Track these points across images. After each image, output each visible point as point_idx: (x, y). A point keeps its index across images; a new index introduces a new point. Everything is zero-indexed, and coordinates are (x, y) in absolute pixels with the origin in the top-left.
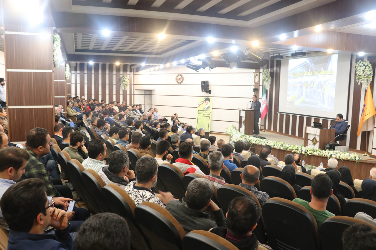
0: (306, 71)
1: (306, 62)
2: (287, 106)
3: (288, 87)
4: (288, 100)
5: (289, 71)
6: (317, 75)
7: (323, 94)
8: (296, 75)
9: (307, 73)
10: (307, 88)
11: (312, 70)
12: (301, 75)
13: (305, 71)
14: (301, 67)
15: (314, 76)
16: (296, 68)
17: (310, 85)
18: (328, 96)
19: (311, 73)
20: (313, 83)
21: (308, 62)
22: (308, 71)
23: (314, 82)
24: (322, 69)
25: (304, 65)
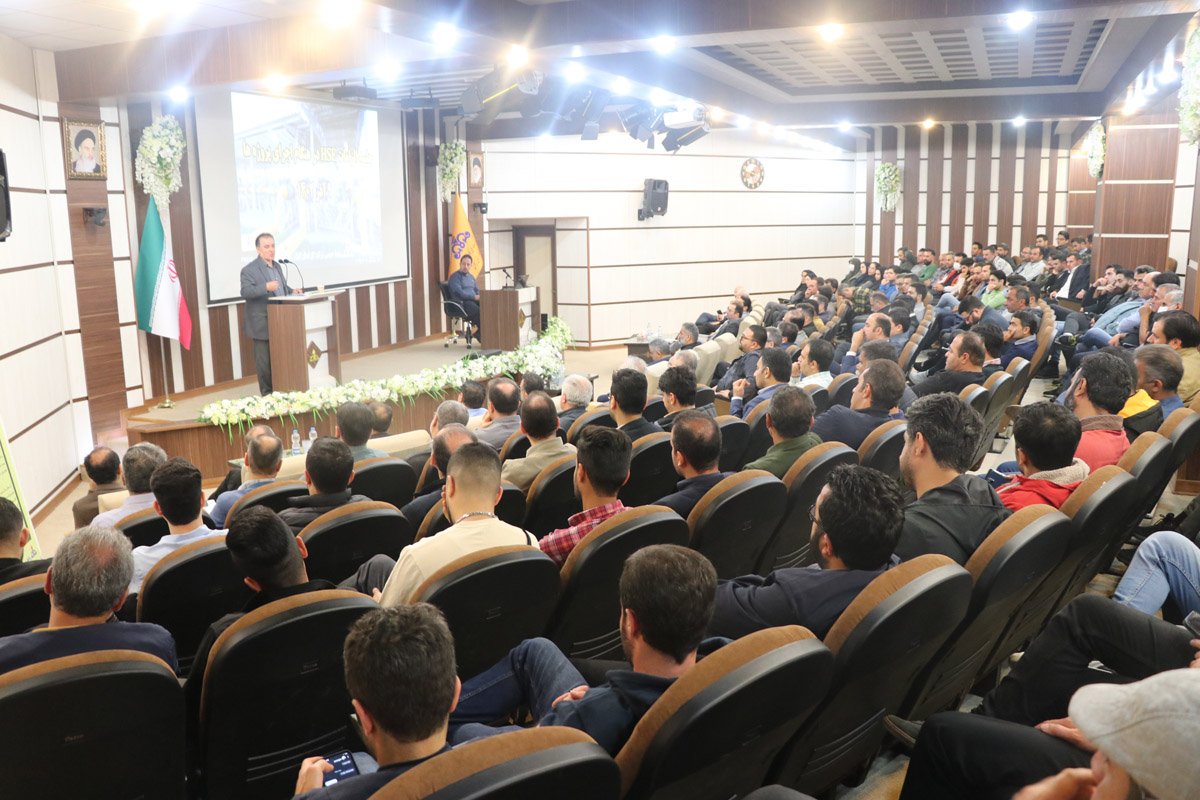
0: (300, 144)
3: (241, 197)
5: (236, 138)
6: (335, 162)
7: (355, 217)
8: (268, 154)
9: (305, 152)
10: (309, 199)
11: (318, 146)
12: (286, 156)
13: (296, 145)
14: (282, 127)
15: (325, 164)
16: (266, 131)
17: (318, 190)
18: (368, 222)
19: (315, 153)
20: (324, 184)
21: (305, 118)
22: (307, 147)
23: (328, 182)
24: (346, 145)
25: (292, 125)
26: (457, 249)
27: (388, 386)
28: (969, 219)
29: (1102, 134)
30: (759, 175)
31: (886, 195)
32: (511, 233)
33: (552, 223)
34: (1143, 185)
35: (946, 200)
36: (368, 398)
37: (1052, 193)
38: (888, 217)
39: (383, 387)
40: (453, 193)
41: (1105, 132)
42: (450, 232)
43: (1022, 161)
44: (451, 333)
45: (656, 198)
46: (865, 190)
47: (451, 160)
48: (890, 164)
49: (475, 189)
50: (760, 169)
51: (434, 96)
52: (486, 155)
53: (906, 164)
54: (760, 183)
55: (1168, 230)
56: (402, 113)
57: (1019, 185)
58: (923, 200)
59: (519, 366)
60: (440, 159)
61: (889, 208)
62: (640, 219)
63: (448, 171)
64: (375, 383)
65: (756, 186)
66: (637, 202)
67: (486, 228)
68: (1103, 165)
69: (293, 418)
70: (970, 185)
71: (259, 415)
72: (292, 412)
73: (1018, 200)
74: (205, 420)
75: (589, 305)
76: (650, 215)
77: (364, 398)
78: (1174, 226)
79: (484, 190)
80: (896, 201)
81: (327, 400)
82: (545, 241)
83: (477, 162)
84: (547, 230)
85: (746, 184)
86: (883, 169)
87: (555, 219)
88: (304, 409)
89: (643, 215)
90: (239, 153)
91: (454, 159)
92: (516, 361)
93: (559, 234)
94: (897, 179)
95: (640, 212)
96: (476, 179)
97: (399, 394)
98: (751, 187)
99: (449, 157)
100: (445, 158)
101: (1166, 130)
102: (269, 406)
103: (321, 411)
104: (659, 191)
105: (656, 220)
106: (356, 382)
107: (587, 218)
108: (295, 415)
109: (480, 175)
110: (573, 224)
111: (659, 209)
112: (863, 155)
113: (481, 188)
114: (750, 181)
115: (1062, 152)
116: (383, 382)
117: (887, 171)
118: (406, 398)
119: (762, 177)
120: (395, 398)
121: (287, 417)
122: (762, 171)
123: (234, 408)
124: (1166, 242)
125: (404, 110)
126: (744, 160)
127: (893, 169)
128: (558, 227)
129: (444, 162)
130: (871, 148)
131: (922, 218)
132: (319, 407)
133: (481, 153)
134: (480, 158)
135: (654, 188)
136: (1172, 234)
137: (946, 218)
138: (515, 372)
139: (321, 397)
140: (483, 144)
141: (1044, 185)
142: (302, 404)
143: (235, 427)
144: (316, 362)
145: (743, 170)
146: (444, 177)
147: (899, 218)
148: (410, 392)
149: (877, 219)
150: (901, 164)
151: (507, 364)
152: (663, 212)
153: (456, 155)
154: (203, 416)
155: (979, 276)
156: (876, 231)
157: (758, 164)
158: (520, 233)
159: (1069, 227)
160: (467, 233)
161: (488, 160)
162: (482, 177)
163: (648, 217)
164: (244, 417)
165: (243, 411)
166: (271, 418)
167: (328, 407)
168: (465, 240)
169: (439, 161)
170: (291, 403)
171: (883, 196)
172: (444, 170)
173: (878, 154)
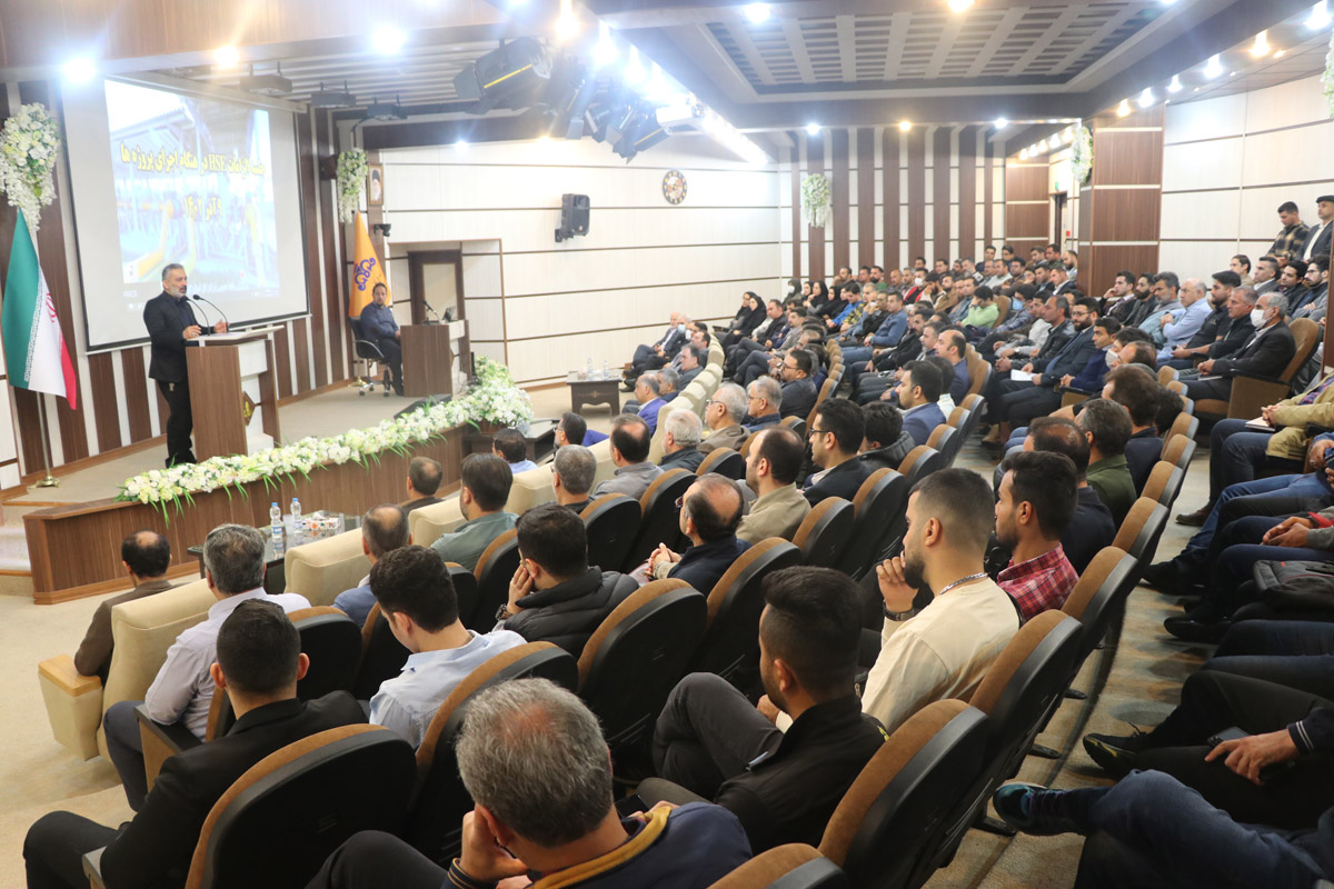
0: (186, 149)
1: (179, 112)
2: (131, 306)
3: (121, 214)
4: (127, 279)
5: (112, 138)
6: (225, 173)
7: (249, 240)
8: (150, 161)
9: (191, 159)
10: (197, 219)
11: (205, 152)
12: (170, 163)
13: (181, 150)
14: (164, 127)
15: (214, 175)
16: (147, 131)
17: (207, 206)
18: (262, 246)
19: (203, 160)
20: (214, 199)
21: (190, 116)
22: (194, 153)
23: (218, 197)
24: (236, 152)
25: (175, 124)
26: (361, 278)
27: (347, 442)
28: (904, 233)
29: (1088, 136)
30: (681, 189)
31: (815, 210)
32: (406, 261)
33: (457, 247)
34: (1131, 190)
35: (879, 213)
36: (325, 459)
37: (988, 204)
38: (817, 233)
39: (342, 445)
40: (353, 212)
41: (1091, 134)
42: (349, 259)
43: (957, 170)
44: (355, 379)
45: (574, 217)
46: (791, 204)
47: (353, 172)
48: (818, 175)
49: (375, 207)
50: (682, 182)
51: (351, 93)
52: (385, 167)
53: (834, 174)
54: (683, 198)
55: (1157, 238)
56: (294, 114)
57: (954, 196)
58: (854, 214)
59: (485, 412)
60: (340, 170)
61: (818, 224)
62: (557, 241)
63: (349, 185)
64: (331, 440)
65: (679, 202)
66: (554, 220)
67: (387, 255)
68: (1091, 170)
69: (241, 488)
70: (904, 197)
71: (199, 488)
72: (238, 481)
73: (954, 212)
74: (130, 498)
75: (505, 341)
76: (570, 235)
77: (320, 460)
78: (1162, 237)
79: (383, 208)
80: (825, 217)
81: (279, 464)
82: (450, 268)
83: (376, 176)
84: (452, 255)
85: (668, 199)
86: (812, 181)
87: (461, 243)
88: (252, 477)
89: (560, 235)
90: (116, 158)
91: (356, 171)
92: (481, 406)
93: (465, 260)
94: (827, 191)
95: (557, 232)
96: (375, 196)
97: (360, 452)
98: (673, 202)
99: (350, 168)
100: (346, 170)
101: (1150, 133)
102: (209, 475)
103: (273, 478)
104: (580, 207)
105: (577, 241)
106: (308, 439)
107: (500, 240)
108: (242, 484)
109: (379, 192)
110: (482, 248)
111: (581, 228)
112: (787, 166)
113: (381, 206)
114: (673, 195)
115: (997, 161)
116: (340, 438)
117: (816, 182)
118: (368, 456)
119: (685, 191)
120: (356, 457)
121: (233, 487)
122: (684, 184)
123: (165, 480)
124: (1155, 249)
125: (296, 111)
126: (665, 172)
127: (822, 180)
128: (464, 251)
129: (344, 174)
130: (795, 158)
131: (854, 234)
132: (270, 474)
133: (380, 165)
134: (379, 171)
135: (575, 205)
136: (1162, 243)
137: (879, 233)
138: (480, 419)
139: (271, 460)
140: (381, 154)
141: (980, 196)
142: (250, 470)
143: (170, 504)
144: (250, 417)
145: (664, 183)
146: (344, 192)
147: (829, 235)
148: (373, 449)
149: (805, 236)
150: (829, 175)
151: (468, 410)
152: (584, 232)
153: (358, 166)
154: (126, 493)
155: (962, 291)
156: (805, 250)
157: (681, 177)
158: (417, 259)
159: (1009, 239)
160: (372, 260)
161: (388, 172)
162: (382, 194)
163: (566, 237)
164: (180, 491)
165: (177, 483)
166: (215, 491)
167: (281, 472)
168: (370, 268)
169: (338, 173)
170: (236, 469)
171: (811, 210)
172: (344, 184)
173: (804, 165)
